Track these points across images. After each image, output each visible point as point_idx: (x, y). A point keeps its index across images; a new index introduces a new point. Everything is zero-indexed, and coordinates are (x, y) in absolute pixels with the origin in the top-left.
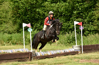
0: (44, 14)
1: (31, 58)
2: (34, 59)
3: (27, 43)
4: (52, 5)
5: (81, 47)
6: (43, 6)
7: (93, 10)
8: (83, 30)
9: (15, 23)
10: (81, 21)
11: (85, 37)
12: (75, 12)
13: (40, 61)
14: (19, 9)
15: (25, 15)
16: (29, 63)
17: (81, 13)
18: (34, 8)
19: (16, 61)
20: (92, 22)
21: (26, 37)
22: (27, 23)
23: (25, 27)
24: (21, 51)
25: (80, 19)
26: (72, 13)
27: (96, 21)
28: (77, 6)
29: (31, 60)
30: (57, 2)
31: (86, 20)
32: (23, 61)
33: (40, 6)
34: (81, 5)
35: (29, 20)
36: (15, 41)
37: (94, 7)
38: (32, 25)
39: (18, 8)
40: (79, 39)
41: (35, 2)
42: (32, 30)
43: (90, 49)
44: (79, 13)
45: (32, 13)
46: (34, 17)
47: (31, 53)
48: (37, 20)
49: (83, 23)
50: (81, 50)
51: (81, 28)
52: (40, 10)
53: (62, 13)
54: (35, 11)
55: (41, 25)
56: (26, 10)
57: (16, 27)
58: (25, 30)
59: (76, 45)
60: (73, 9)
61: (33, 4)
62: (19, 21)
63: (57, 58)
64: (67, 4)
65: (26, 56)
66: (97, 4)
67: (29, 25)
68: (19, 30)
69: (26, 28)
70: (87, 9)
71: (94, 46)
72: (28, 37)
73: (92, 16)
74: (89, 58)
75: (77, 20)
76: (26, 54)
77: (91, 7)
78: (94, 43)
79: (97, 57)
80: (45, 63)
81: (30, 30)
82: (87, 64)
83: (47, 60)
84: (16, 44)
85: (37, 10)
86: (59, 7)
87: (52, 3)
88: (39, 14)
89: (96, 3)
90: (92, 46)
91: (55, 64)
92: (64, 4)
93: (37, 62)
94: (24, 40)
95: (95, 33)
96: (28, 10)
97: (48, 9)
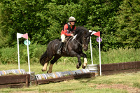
0: (47, 21)
1: (29, 82)
2: (33, 84)
3: (23, 61)
4: (59, 7)
5: (98, 66)
6: (45, 9)
7: (116, 15)
8: (101, 43)
9: (6, 32)
10: (99, 30)
11: (104, 52)
12: (90, 18)
13: (42, 86)
14: (12, 13)
15: (21, 21)
16: (26, 90)
17: (99, 18)
18: (33, 11)
19: (7, 87)
20: (114, 31)
21: (21, 53)
22: (23, 33)
23: (20, 39)
24: (14, 72)
25: (97, 28)
26: (86, 19)
27: (119, 30)
28: (93, 9)
29: (28, 85)
30: (65, 4)
31: (105, 29)
32: (18, 87)
33: (42, 9)
34: (99, 8)
35: (26, 29)
36: (6, 59)
37: (117, 11)
38: (30, 36)
39: (10, 11)
40: (96, 55)
41: (34, 2)
42: (30, 42)
43: (112, 69)
44: (96, 19)
45: (29, 18)
46: (33, 24)
47: (29, 75)
48: (37, 29)
49: (101, 33)
50: (98, 71)
51: (99, 40)
52: (41, 15)
54: (34, 16)
55: (42, 35)
56: (22, 15)
57: (7, 39)
58: (20, 43)
59: (92, 65)
60: (88, 12)
61: (32, 6)
62: (11, 29)
63: (65, 82)
64: (79, 5)
65: (22, 80)
66: (121, 7)
67: (26, 36)
68: (11, 43)
69: (22, 41)
70: (107, 14)
71: (116, 65)
72: (25, 53)
73: (114, 22)
74: (110, 83)
75: (92, 28)
76: (22, 76)
77: (112, 11)
78: (117, 61)
79: (120, 80)
80: (49, 90)
81: (27, 43)
82: (107, 90)
83: (51, 85)
84: (7, 62)
85: (38, 14)
86: (67, 11)
87: (58, 4)
88: (40, 20)
89: (119, 5)
90: (114, 65)
91: (62, 91)
92: (75, 6)
93: (37, 88)
94: (19, 57)
95: (118, 47)
96: (25, 14)
97: (53, 13)
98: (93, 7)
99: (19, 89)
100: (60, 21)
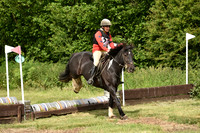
0: (48, 28)
1: (22, 116)
2: (28, 117)
3: (14, 85)
4: (65, 9)
5: (120, 93)
6: (45, 12)
7: (145, 21)
10: (122, 41)
13: (41, 122)
15: (11, 29)
16: (18, 127)
17: (122, 25)
18: (28, 14)
20: (143, 43)
21: (11, 75)
22: (14, 45)
23: (9, 54)
24: (1, 101)
25: (119, 38)
27: (149, 41)
28: (113, 12)
29: (21, 120)
30: (74, 4)
31: (130, 40)
32: (6, 122)
33: (41, 12)
34: (121, 10)
35: (18, 39)
37: (146, 15)
38: (24, 50)
41: (29, 2)
42: (23, 59)
43: (139, 96)
44: (117, 27)
45: (23, 25)
46: (28, 33)
47: (22, 105)
48: (34, 40)
50: (121, 99)
52: (40, 20)
53: (83, 25)
54: (29, 21)
55: (42, 49)
56: (12, 19)
58: (9, 60)
60: (106, 17)
61: (26, 7)
63: (74, 115)
64: (94, 7)
65: (12, 113)
66: (152, 9)
67: (18, 49)
69: (12, 56)
70: (134, 18)
71: (146, 90)
72: (16, 75)
73: (143, 31)
74: (136, 115)
76: (13, 107)
77: (139, 15)
78: (146, 85)
79: (151, 112)
80: (50, 126)
81: (20, 59)
82: (132, 127)
83: (54, 119)
85: (35, 19)
86: (77, 14)
87: (63, 5)
88: (38, 27)
89: (149, 6)
90: (142, 90)
91: (69, 127)
92: (88, 7)
93: (34, 123)
94: (8, 79)
95: (148, 66)
96: (17, 18)
97: (56, 17)
98: (113, 9)
99: (7, 125)
100: (67, 29)
